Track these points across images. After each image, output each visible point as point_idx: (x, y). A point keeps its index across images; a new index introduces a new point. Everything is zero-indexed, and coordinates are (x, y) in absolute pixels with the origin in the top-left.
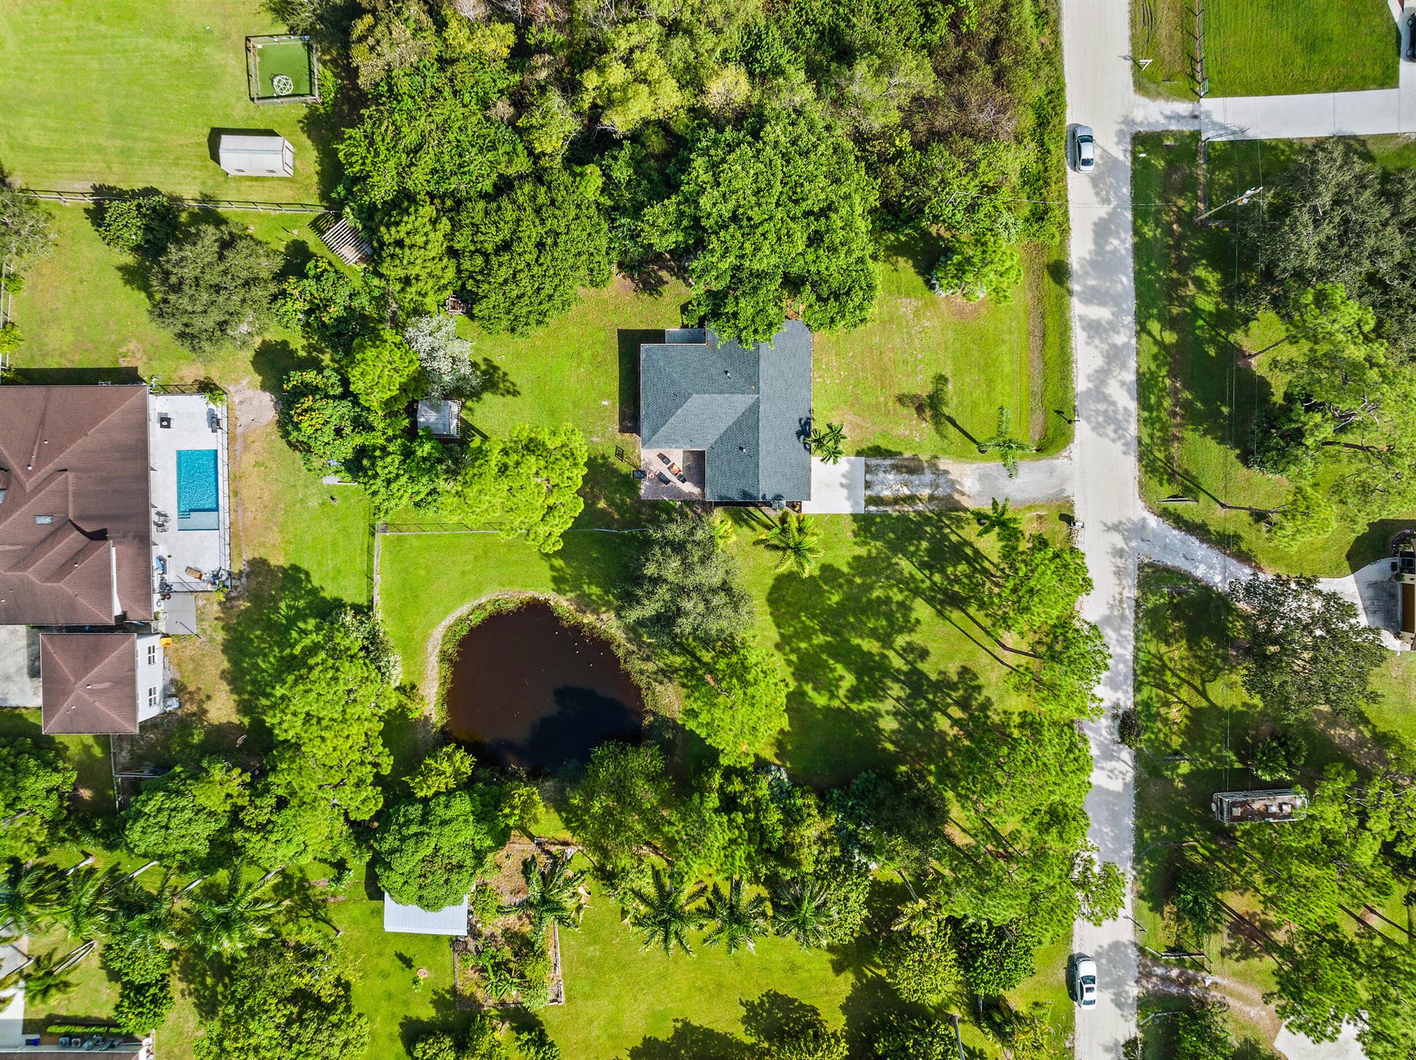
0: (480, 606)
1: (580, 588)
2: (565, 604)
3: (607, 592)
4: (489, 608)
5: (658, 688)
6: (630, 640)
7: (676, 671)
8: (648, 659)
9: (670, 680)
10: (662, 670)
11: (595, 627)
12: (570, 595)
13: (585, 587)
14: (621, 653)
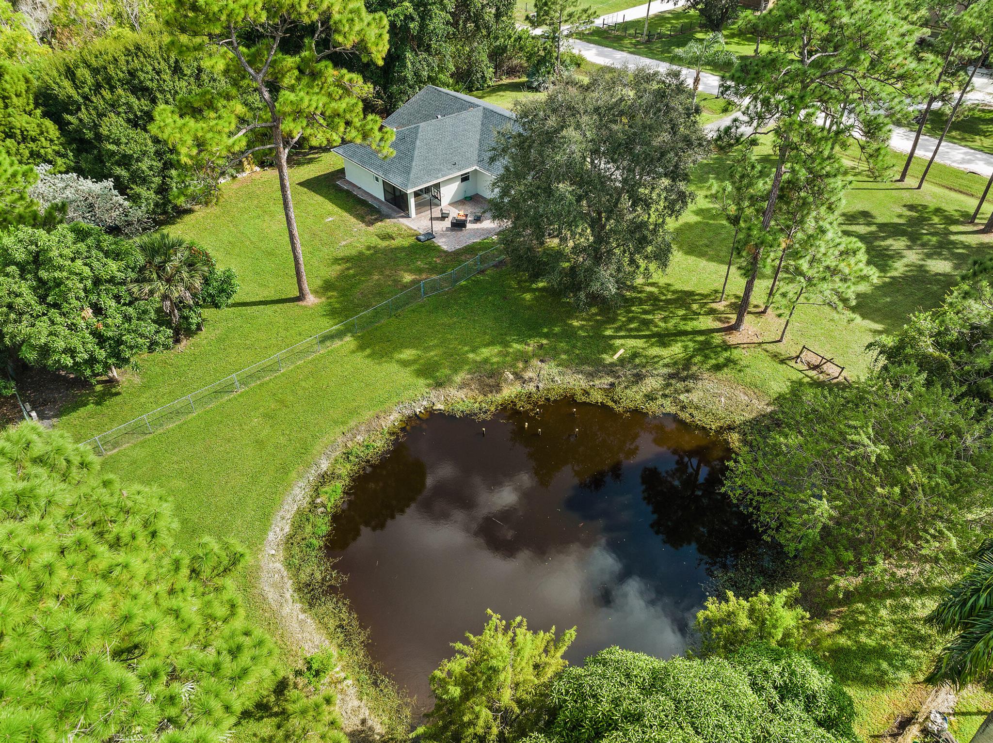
0: (324, 479)
1: (465, 361)
2: (461, 394)
3: (506, 344)
4: (345, 470)
5: (695, 397)
6: (591, 376)
7: (687, 363)
8: (639, 378)
9: (695, 377)
10: (671, 376)
11: (529, 395)
12: (458, 379)
13: (471, 356)
14: (597, 397)
